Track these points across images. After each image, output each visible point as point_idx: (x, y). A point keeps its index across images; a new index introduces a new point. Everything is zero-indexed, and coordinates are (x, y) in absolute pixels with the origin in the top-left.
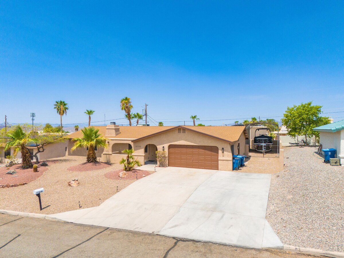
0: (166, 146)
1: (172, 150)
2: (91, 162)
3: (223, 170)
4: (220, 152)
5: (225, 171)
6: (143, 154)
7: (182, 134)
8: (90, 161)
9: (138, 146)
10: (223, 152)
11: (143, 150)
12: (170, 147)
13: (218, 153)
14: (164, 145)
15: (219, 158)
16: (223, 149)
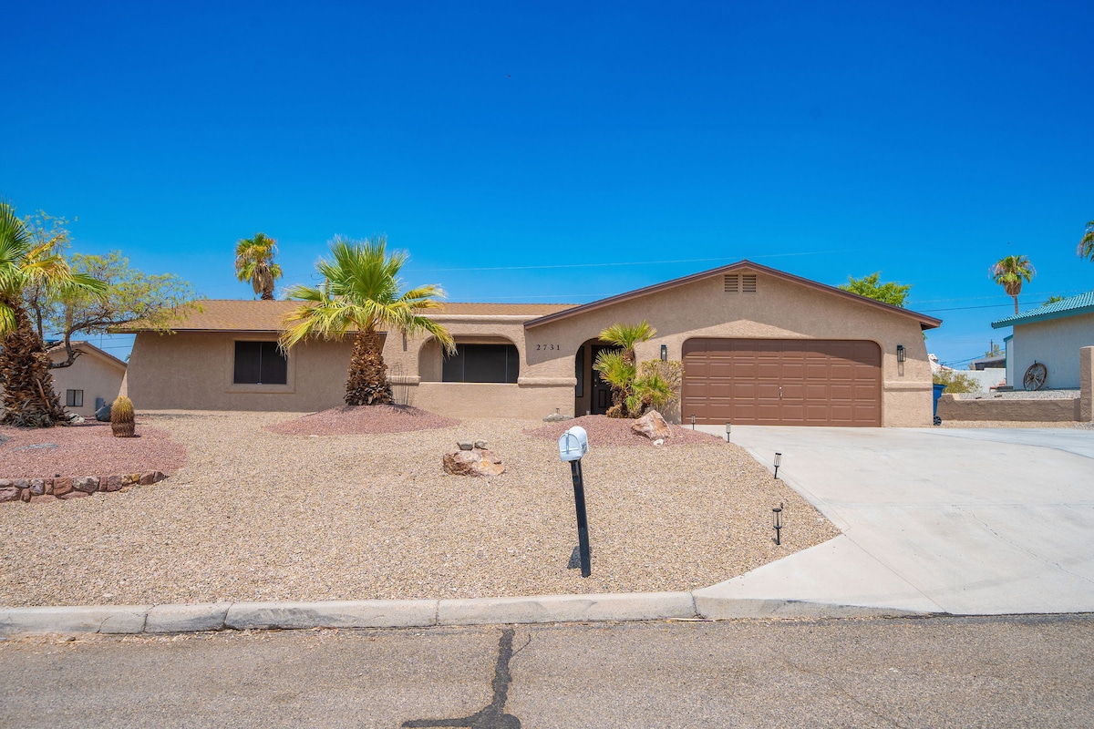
0: (675, 342)
1: (698, 359)
2: (373, 403)
3: (901, 425)
4: (889, 360)
5: (906, 426)
6: (569, 376)
7: (740, 298)
8: (370, 399)
9: (549, 346)
10: (901, 361)
11: (569, 362)
12: (690, 346)
13: (880, 364)
14: (664, 341)
15: (887, 383)
16: (900, 348)
